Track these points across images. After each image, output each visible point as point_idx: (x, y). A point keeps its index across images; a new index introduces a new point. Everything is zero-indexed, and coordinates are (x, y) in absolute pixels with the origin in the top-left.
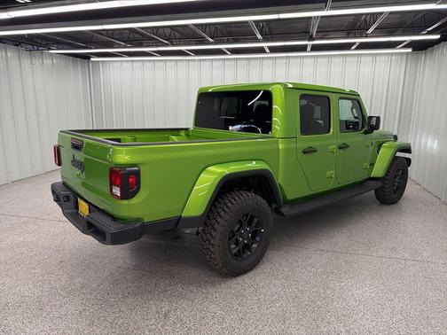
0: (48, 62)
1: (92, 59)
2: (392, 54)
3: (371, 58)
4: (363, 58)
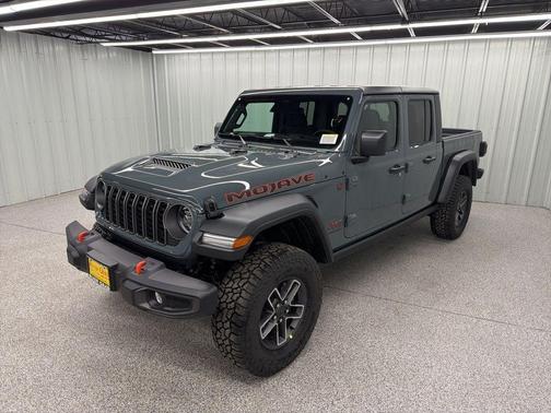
1: (154, 52)
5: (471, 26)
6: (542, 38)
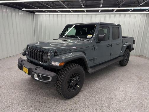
0: (20, 14)
2: (142, 14)
3: (134, 15)
4: (131, 15)
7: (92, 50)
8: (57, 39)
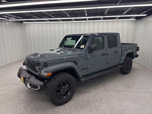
2: (129, 21)
5: (101, 18)
6: (132, 20)
7: (85, 59)
8: (54, 50)
